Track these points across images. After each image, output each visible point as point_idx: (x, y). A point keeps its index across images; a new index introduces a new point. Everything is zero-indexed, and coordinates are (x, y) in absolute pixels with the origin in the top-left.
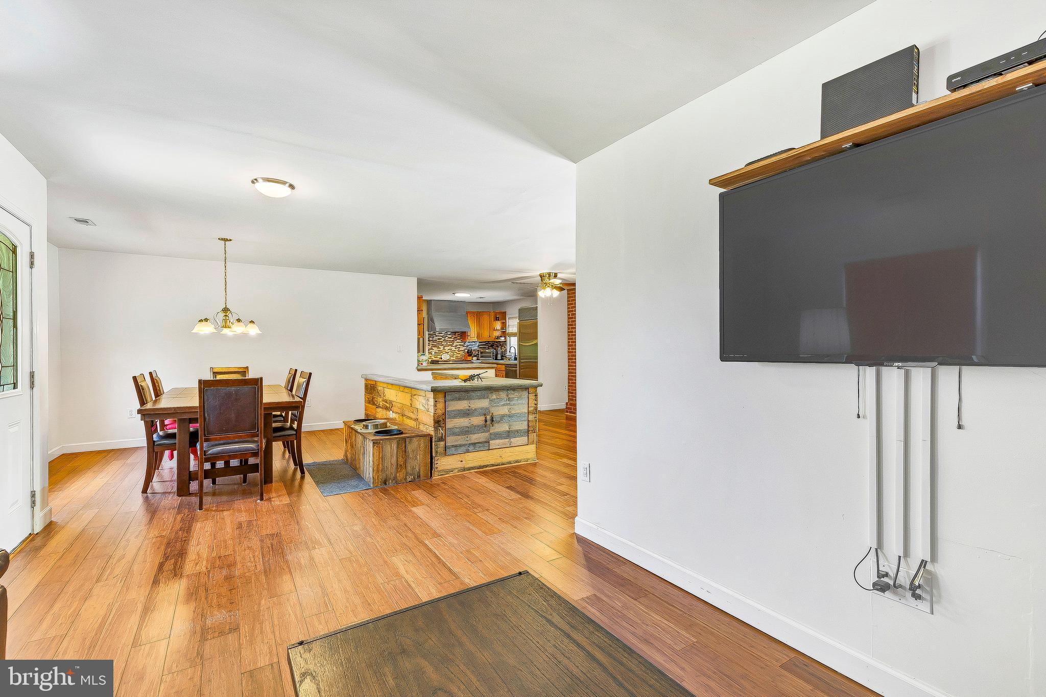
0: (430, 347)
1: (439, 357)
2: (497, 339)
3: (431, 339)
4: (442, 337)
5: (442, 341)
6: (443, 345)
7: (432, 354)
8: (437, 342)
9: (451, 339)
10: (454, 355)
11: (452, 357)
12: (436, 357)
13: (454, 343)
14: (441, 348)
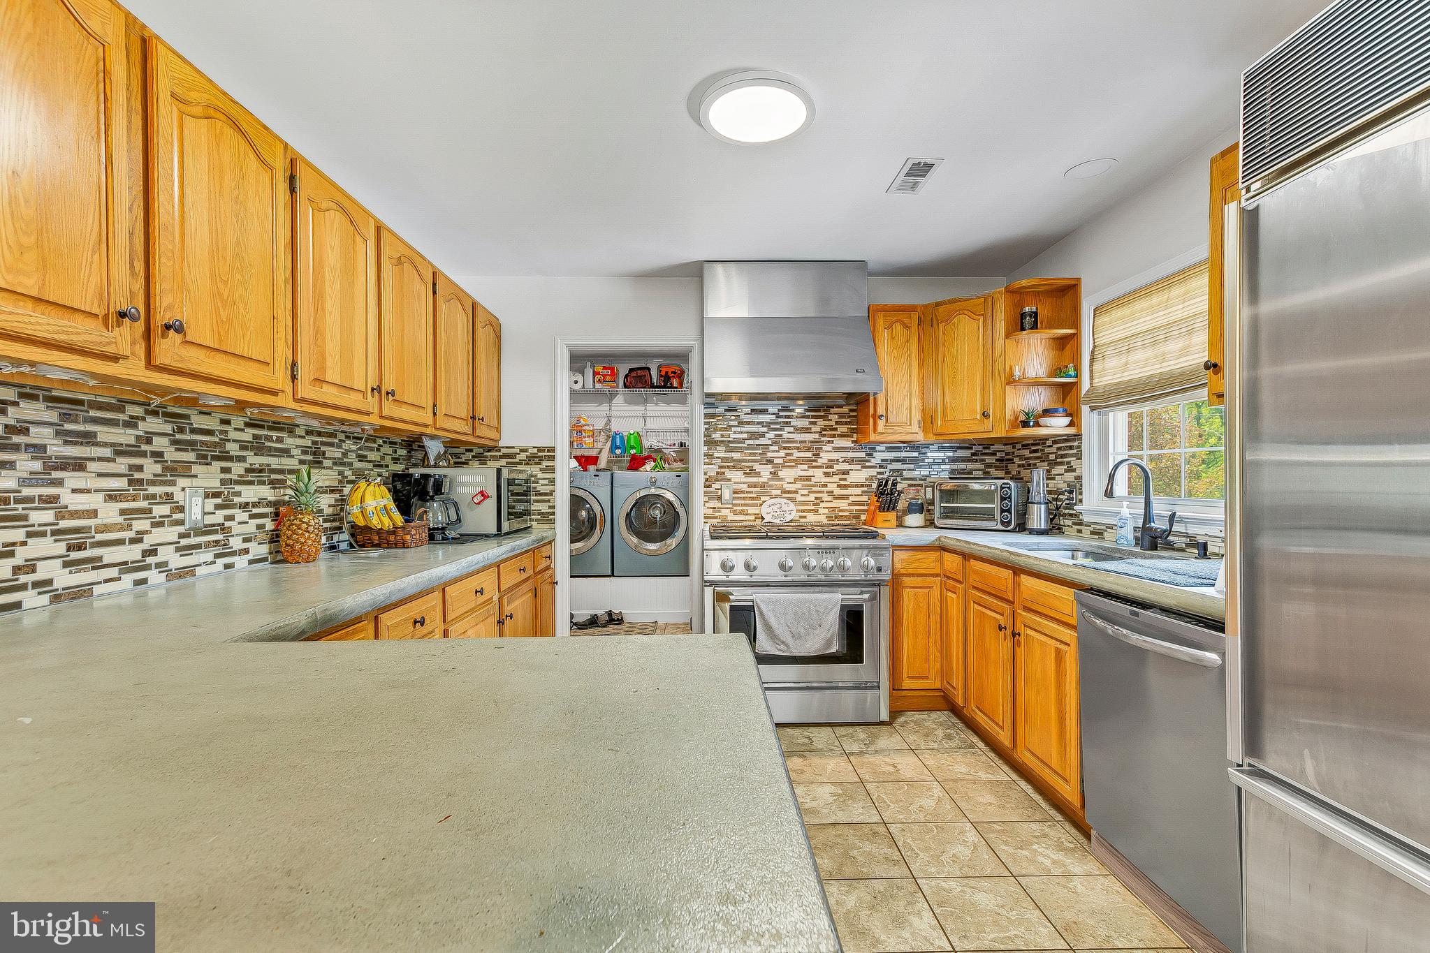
0: (713, 470)
1: (752, 510)
2: (1025, 424)
3: (717, 436)
4: (765, 429)
5: (766, 445)
6: (770, 461)
7: (720, 498)
8: (747, 448)
9: (809, 437)
10: (822, 505)
11: (810, 511)
12: (742, 513)
13: (822, 454)
14: (762, 473)
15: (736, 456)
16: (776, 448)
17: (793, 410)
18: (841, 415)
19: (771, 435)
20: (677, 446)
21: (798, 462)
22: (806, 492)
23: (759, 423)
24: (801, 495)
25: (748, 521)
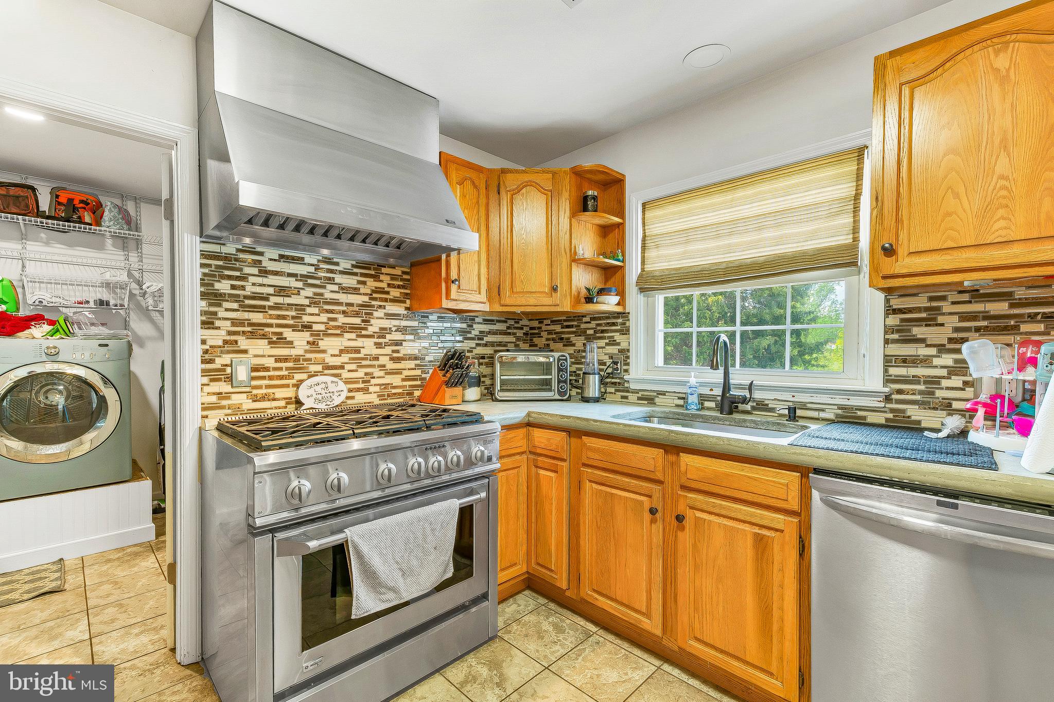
1: (280, 393)
2: (589, 300)
4: (300, 285)
5: (302, 305)
6: (307, 327)
7: (230, 379)
8: (271, 308)
9: (357, 299)
10: (373, 381)
11: (358, 390)
12: (263, 398)
13: (372, 321)
14: (295, 344)
15: (257, 317)
16: (315, 310)
17: (337, 264)
18: (393, 277)
19: (309, 292)
20: (92, 304)
21: (344, 329)
22: (353, 367)
23: (290, 275)
24: (349, 371)
25: (276, 408)
